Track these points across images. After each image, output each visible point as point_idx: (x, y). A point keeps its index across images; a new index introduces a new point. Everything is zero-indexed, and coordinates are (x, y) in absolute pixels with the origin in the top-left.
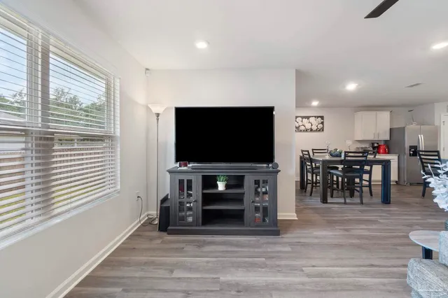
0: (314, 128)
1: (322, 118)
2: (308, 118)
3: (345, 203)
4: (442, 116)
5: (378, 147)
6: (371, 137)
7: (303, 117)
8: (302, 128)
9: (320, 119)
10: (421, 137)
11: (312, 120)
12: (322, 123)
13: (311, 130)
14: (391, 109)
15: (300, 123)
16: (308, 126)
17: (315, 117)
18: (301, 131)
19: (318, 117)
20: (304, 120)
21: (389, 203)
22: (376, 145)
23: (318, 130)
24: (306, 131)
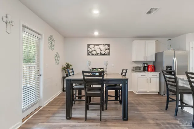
0: (103, 52)
1: (109, 45)
2: (98, 45)
3: (86, 119)
4: (191, 43)
5: (148, 66)
6: (141, 59)
7: (94, 45)
8: (94, 52)
9: (107, 46)
10: (175, 60)
11: (101, 46)
12: (109, 49)
13: (101, 54)
14: (157, 39)
15: (93, 49)
16: (98, 51)
17: (103, 44)
18: (93, 55)
19: (105, 45)
20: (95, 46)
21: (127, 120)
22: (146, 65)
23: (106, 54)
24: (97, 54)
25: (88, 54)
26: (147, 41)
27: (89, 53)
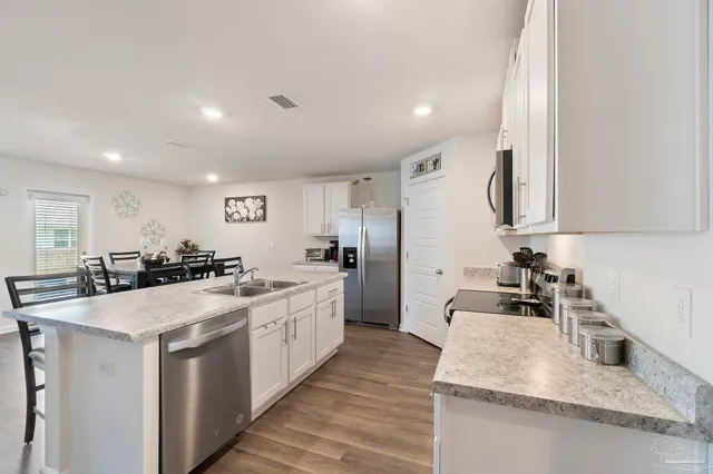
0: (252, 216)
1: (262, 198)
2: (243, 199)
7: (236, 199)
8: (236, 216)
9: (259, 200)
11: (249, 202)
12: (263, 208)
13: (248, 219)
15: (234, 209)
16: (244, 213)
17: (253, 197)
18: (235, 221)
19: (256, 198)
20: (238, 203)
23: (257, 220)
24: (242, 220)
25: (227, 220)
26: (328, 186)
27: (228, 218)
